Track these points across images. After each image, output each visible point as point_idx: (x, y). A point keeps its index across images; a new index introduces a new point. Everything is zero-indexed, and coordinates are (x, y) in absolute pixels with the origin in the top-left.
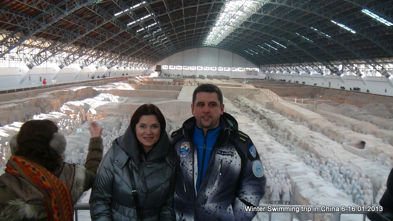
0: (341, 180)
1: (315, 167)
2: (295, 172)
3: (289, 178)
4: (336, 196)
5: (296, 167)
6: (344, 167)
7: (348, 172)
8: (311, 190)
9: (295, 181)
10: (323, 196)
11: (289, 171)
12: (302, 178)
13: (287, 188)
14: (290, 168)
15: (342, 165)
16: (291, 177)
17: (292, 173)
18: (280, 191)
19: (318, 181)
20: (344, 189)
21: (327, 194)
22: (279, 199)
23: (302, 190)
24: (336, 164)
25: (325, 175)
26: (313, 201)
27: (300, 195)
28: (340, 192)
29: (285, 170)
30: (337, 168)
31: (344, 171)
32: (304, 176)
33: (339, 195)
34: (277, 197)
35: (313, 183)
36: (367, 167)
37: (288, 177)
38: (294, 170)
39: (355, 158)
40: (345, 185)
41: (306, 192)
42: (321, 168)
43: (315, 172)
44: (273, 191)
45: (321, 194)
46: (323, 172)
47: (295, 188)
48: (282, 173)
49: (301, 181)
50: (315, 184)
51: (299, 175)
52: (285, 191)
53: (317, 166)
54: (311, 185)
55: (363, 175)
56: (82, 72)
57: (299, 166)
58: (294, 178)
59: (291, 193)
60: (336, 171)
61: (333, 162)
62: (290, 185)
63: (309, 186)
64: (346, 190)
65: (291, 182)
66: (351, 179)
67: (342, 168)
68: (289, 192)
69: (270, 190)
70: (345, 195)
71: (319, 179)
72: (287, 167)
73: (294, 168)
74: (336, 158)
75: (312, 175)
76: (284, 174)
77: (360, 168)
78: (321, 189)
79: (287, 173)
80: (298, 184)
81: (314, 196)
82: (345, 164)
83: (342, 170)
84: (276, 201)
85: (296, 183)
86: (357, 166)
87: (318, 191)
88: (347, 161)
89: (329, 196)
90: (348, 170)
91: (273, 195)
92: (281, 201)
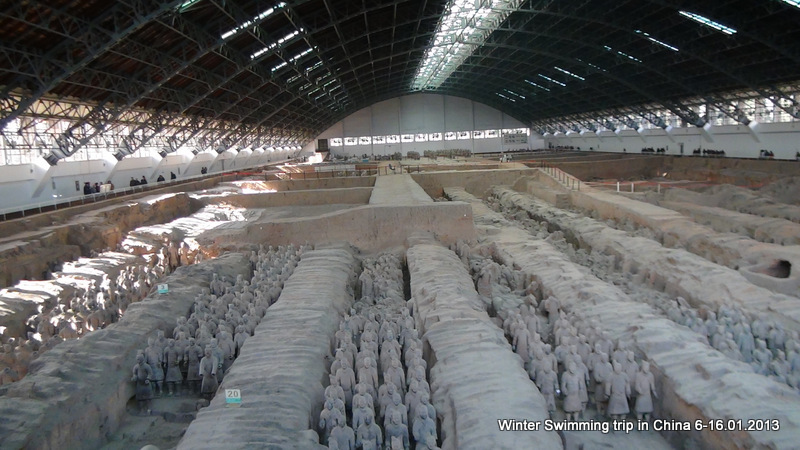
0: (764, 355)
1: (695, 327)
2: (657, 344)
3: (645, 359)
4: (767, 394)
5: (655, 333)
6: (761, 321)
7: (773, 332)
8: (702, 383)
9: (660, 364)
10: (738, 396)
11: (641, 341)
12: (677, 356)
13: (645, 383)
14: (642, 336)
15: (754, 318)
16: (649, 356)
17: (649, 345)
18: (629, 390)
19: (715, 361)
20: (776, 374)
21: (745, 391)
22: (627, 410)
23: (680, 385)
24: (743, 317)
25: (723, 344)
26: (713, 411)
27: (677, 396)
28: (770, 381)
29: (632, 341)
30: (747, 326)
31: (762, 332)
32: (679, 351)
33: (773, 390)
34: (623, 406)
35: (706, 366)
37: (641, 356)
38: (653, 340)
39: (778, 300)
40: (775, 363)
41: (690, 388)
42: (709, 328)
43: (700, 340)
44: (611, 392)
45: (731, 392)
46: (716, 337)
47: (661, 381)
48: (625, 349)
49: (675, 364)
50: (711, 368)
51: (668, 350)
52: (640, 390)
53: (698, 325)
54: (701, 371)
57: (661, 329)
58: (658, 358)
59: (655, 393)
60: (745, 332)
61: (732, 312)
62: (651, 375)
63: (694, 373)
64: (782, 377)
65: (653, 368)
66: (783, 347)
67: (756, 324)
68: (649, 392)
69: (604, 389)
70: (787, 389)
71: (715, 355)
72: (635, 333)
73: (651, 334)
74: (737, 304)
75: (696, 348)
76: (630, 349)
78: (726, 379)
79: (637, 347)
80: (668, 371)
81: (714, 397)
82: (762, 315)
83: (757, 329)
85: (662, 369)
86: (789, 318)
87: (722, 384)
88: (765, 307)
89: (752, 396)
90: (771, 328)
91: (612, 402)
92: (631, 412)
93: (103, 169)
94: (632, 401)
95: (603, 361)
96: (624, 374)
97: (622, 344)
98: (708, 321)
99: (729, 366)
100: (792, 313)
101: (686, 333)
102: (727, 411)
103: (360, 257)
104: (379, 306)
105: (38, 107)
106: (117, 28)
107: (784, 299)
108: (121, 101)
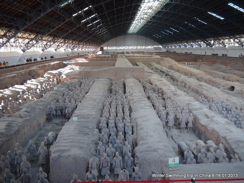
0: (225, 112)
1: (206, 104)
2: (195, 108)
3: (191, 112)
4: (225, 123)
5: (195, 105)
6: (225, 103)
7: (228, 106)
8: (207, 119)
10: (217, 123)
11: (190, 107)
12: (200, 112)
13: (191, 119)
14: (191, 106)
15: (223, 102)
16: (192, 112)
17: (192, 109)
18: (186, 121)
19: (211, 114)
20: (228, 118)
21: (219, 122)
22: (185, 127)
23: (201, 120)
24: (220, 102)
25: (214, 109)
26: (210, 127)
27: (200, 123)
28: (226, 120)
29: (188, 107)
30: (220, 104)
31: (225, 106)
32: (201, 111)
33: (226, 122)
34: (184, 125)
35: (208, 115)
36: (240, 103)
37: (190, 112)
38: (194, 107)
39: (230, 97)
40: (228, 115)
41: (203, 121)
42: (210, 104)
43: (207, 108)
44: (181, 121)
45: (215, 122)
46: (212, 107)
47: (195, 119)
48: (186, 110)
49: (199, 114)
50: (209, 116)
51: (198, 110)
52: (189, 121)
53: (207, 104)
54: (207, 116)
55: (239, 108)
56: (56, 53)
57: (196, 104)
58: (195, 112)
59: (193, 122)
60: (220, 106)
61: (217, 100)
62: (192, 117)
63: (205, 117)
64: (230, 119)
65: (193, 115)
66: (230, 111)
67: (223, 104)
68: (192, 122)
69: (179, 120)
70: (230, 122)
71: (211, 112)
72: (189, 105)
73: (193, 105)
74: (218, 98)
75: (206, 110)
76: (187, 110)
77: (235, 104)
78: (214, 119)
79: (189, 109)
80: (197, 116)
81: (210, 124)
82: (225, 101)
83: (223, 105)
84: (183, 128)
85: (196, 115)
86: (233, 102)
87: (212, 120)
88: (226, 99)
89: (220, 123)
90: (227, 105)
91: (181, 124)
92: (186, 127)
93: (38, 54)
94: (187, 124)
95: (179, 113)
96: (185, 116)
97: (185, 108)
98: (210, 103)
99: (215, 115)
100: (234, 101)
101: (203, 106)
102: (213, 127)
103: (112, 81)
104: (117, 95)
105: (19, 35)
106: (42, 12)
107: (232, 97)
108: (43, 34)
